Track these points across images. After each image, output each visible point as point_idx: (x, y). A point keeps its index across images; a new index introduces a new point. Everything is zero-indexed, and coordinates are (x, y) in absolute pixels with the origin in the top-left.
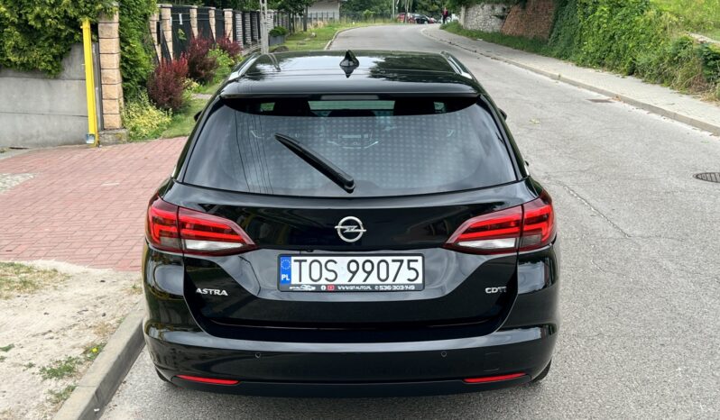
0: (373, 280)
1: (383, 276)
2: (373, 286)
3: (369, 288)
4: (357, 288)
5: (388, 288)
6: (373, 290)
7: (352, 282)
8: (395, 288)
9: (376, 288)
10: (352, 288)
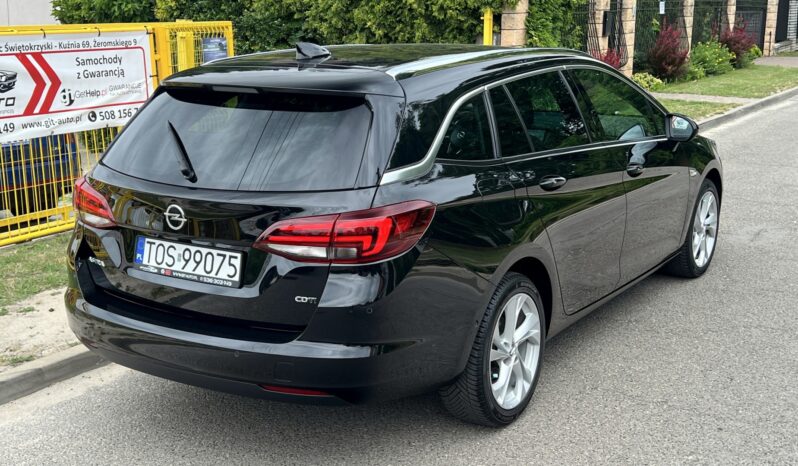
0: (200, 271)
1: (208, 269)
2: (199, 276)
3: (195, 278)
4: (187, 276)
5: (210, 281)
6: (199, 280)
7: (185, 270)
8: (216, 282)
9: (201, 279)
10: (183, 275)
